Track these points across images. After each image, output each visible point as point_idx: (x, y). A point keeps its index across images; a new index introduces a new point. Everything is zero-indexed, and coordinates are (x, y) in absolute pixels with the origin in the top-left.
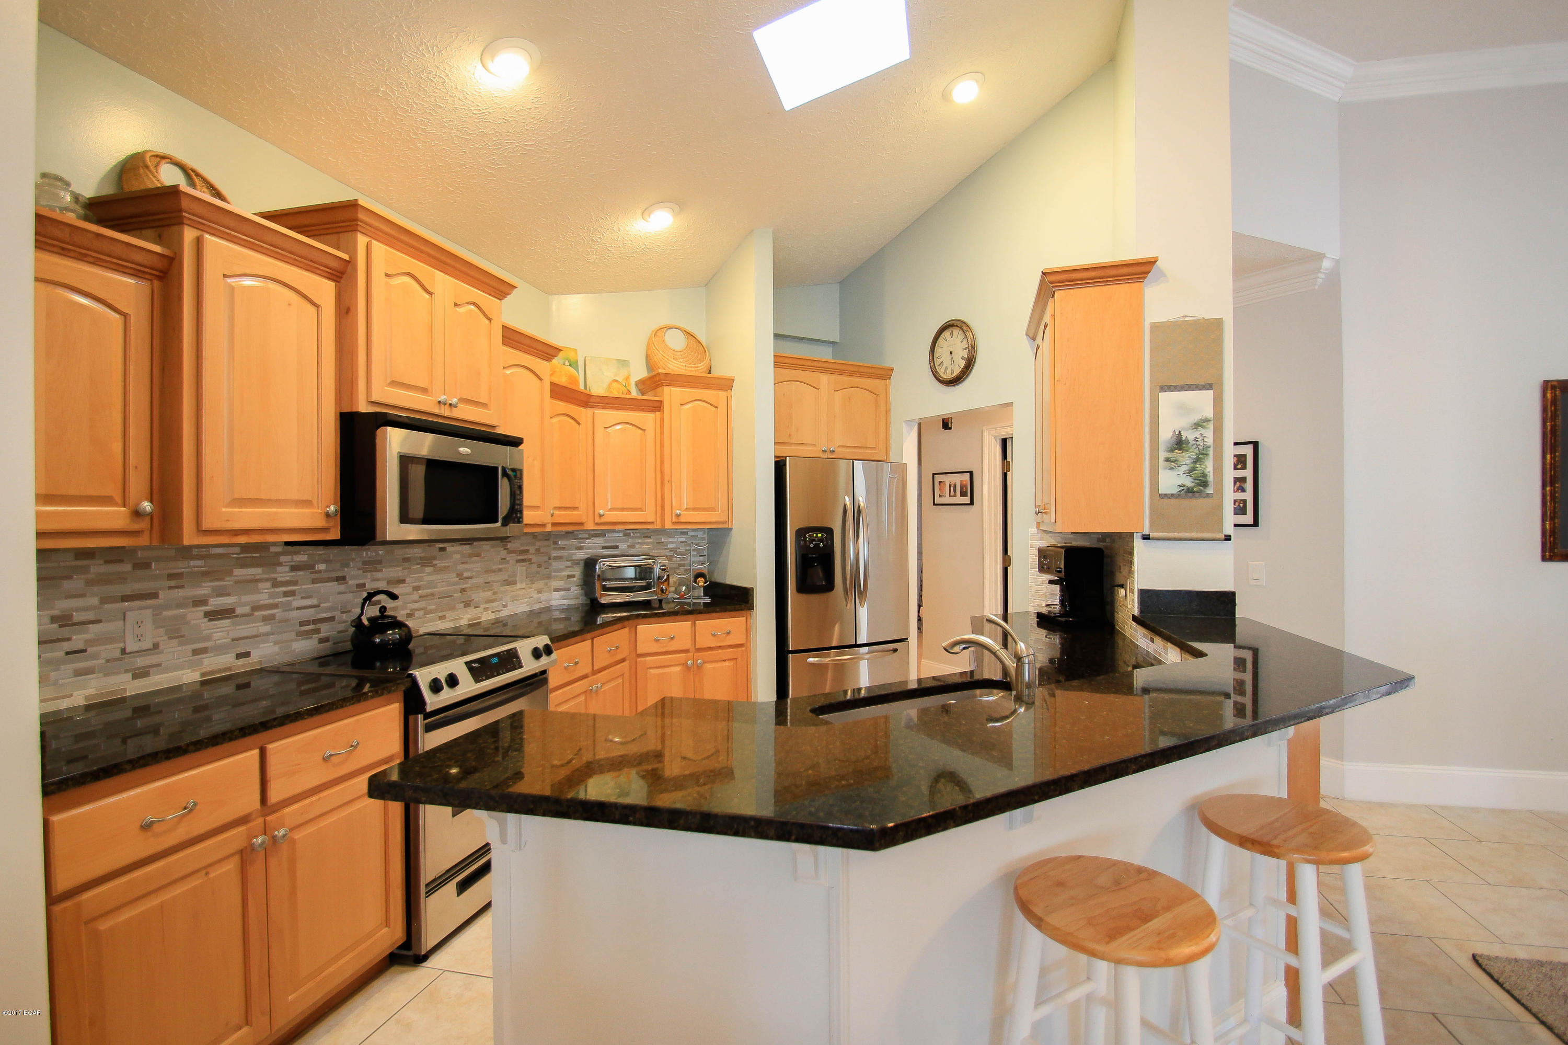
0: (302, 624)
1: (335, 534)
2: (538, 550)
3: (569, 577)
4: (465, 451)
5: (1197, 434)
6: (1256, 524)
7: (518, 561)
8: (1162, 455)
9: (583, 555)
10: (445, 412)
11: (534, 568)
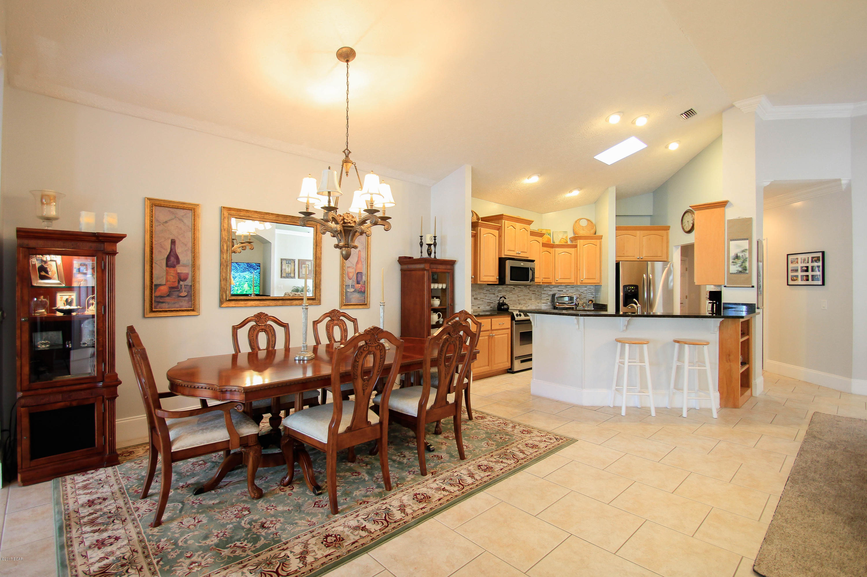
0: (488, 303)
1: (497, 283)
2: (538, 291)
3: (547, 299)
4: (522, 264)
5: (743, 254)
6: (823, 284)
7: (532, 294)
8: (731, 261)
9: (551, 293)
10: (518, 255)
11: (537, 296)
